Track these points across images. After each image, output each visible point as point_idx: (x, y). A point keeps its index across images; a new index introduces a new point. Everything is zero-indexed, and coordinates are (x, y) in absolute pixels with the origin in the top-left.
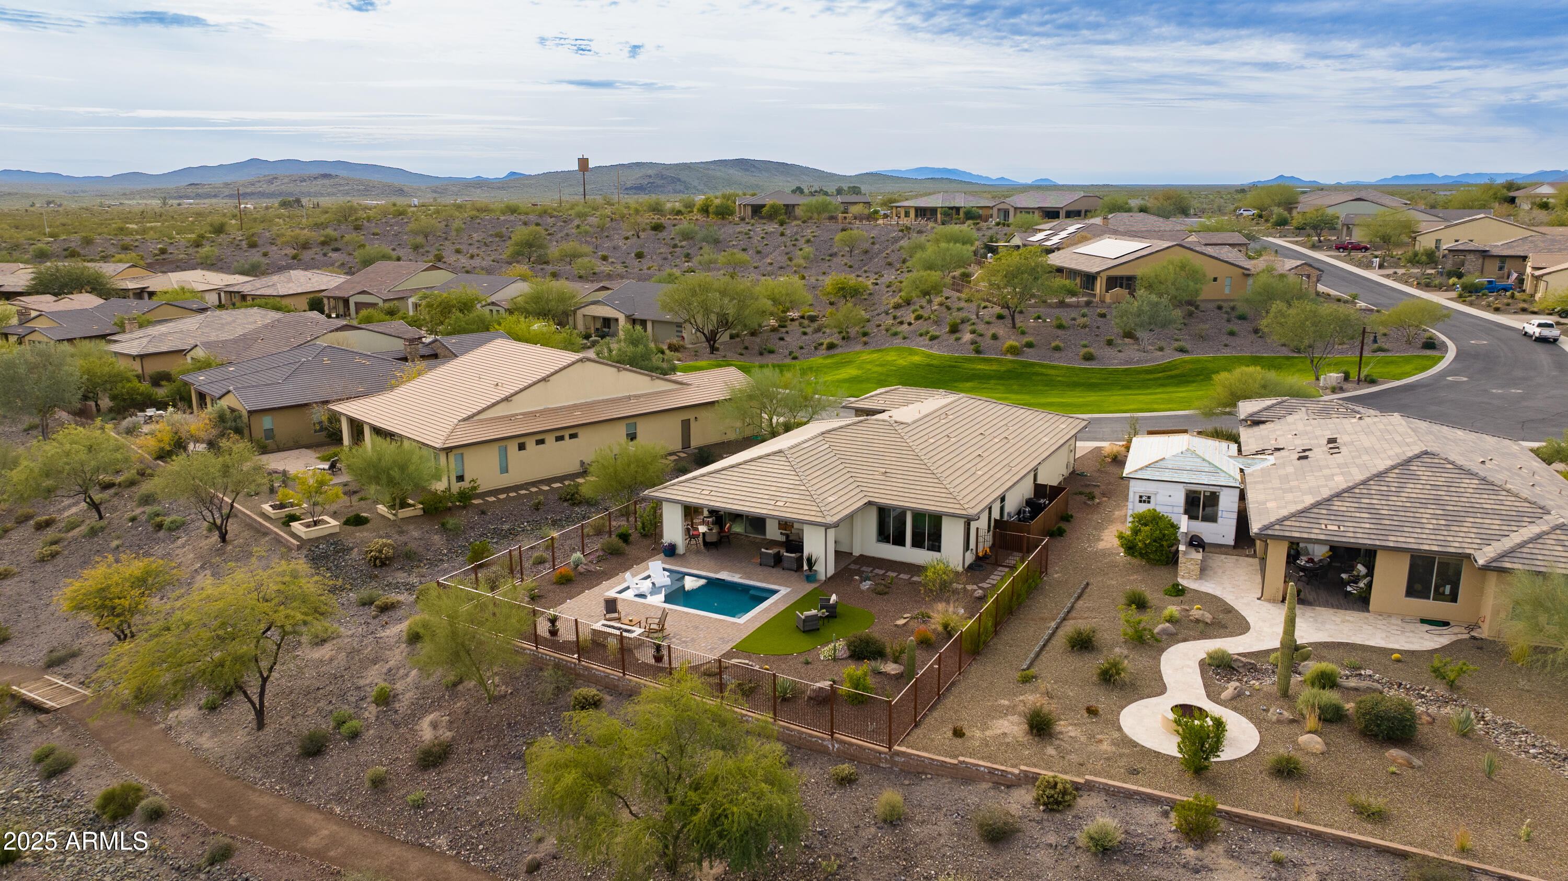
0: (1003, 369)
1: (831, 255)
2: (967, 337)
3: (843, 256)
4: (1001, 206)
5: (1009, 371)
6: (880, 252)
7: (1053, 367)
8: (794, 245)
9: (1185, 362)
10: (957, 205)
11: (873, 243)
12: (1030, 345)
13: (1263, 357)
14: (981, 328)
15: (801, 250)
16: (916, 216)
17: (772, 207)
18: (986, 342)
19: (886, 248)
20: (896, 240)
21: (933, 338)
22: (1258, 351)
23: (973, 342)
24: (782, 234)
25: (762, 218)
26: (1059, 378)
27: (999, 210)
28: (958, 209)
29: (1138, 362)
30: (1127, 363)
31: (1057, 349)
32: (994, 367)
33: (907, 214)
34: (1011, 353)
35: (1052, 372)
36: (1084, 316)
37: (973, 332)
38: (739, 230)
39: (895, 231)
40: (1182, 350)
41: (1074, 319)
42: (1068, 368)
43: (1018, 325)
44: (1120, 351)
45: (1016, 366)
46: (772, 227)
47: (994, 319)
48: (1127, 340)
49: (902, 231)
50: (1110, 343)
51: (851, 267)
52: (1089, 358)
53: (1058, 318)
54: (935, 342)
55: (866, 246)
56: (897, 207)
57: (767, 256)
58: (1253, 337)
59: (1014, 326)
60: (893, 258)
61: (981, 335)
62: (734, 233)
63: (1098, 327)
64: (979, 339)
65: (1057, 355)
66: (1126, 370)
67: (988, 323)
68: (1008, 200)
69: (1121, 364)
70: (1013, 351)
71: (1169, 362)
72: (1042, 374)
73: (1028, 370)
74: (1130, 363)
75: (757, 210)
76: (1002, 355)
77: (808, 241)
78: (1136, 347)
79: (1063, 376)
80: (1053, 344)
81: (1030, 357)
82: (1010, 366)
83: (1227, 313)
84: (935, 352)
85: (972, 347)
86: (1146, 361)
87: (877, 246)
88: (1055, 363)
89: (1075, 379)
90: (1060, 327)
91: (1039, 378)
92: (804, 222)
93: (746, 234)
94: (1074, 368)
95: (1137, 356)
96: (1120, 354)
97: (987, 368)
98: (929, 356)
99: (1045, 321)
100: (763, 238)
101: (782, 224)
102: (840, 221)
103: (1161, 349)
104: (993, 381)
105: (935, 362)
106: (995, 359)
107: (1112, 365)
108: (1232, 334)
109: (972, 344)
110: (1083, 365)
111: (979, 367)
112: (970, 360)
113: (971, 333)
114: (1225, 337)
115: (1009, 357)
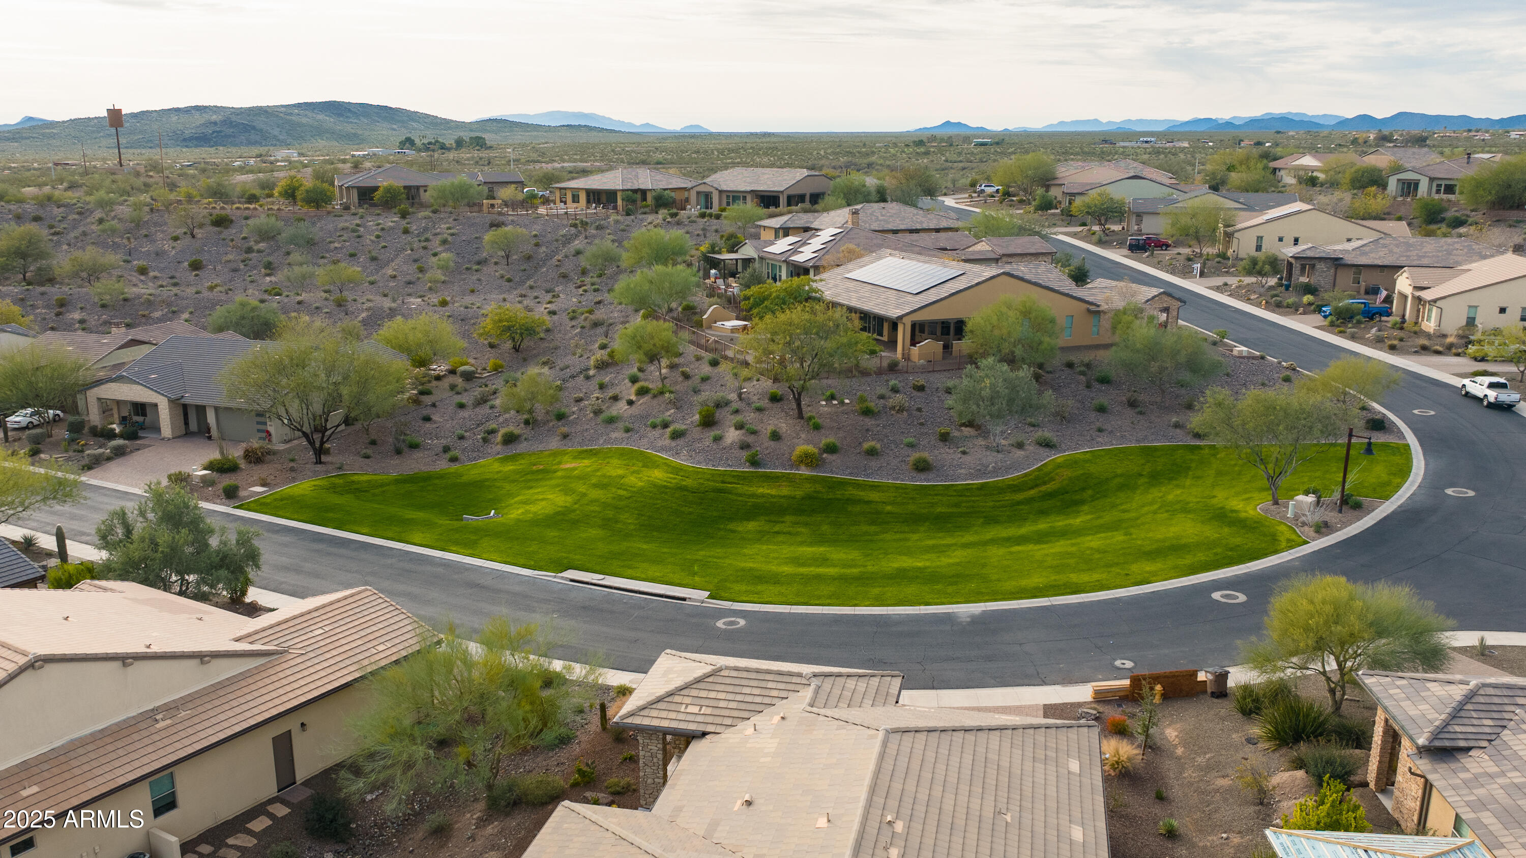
0: (799, 493)
1: (479, 263)
2: (732, 435)
3: (496, 263)
4: (702, 188)
5: (809, 497)
6: (549, 257)
7: (874, 487)
8: (425, 248)
9: (1059, 466)
10: (643, 187)
11: (537, 245)
12: (831, 449)
13: (1156, 449)
14: (749, 417)
15: (435, 255)
16: (588, 202)
17: (388, 190)
18: (764, 445)
19: (556, 252)
20: (568, 240)
21: (676, 435)
22: (1145, 439)
23: (744, 446)
24: (406, 231)
25: (375, 205)
26: (889, 508)
27: (698, 193)
28: (644, 193)
29: (996, 471)
30: (981, 473)
31: (872, 453)
32: (785, 491)
33: (576, 199)
34: (807, 465)
35: (874, 496)
36: (895, 390)
37: (739, 426)
38: (341, 225)
39: (565, 226)
40: (1047, 445)
41: (882, 397)
42: (897, 488)
43: (807, 411)
44: (964, 453)
45: (818, 487)
46: (391, 220)
47: (765, 403)
48: (967, 431)
49: (575, 226)
50: (944, 438)
51: (509, 280)
52: (922, 467)
53: (862, 400)
54: (681, 442)
55: (528, 248)
56: (561, 189)
57: (387, 264)
58: (1130, 412)
59: (800, 415)
60: (568, 267)
61: (754, 433)
62: (336, 230)
63: (919, 410)
64: (751, 439)
65: (874, 463)
66: (982, 487)
67: (759, 410)
68: (707, 180)
69: (971, 476)
70: (808, 460)
71: (1039, 469)
72: (859, 501)
73: (839, 494)
74: (985, 474)
75: (366, 194)
76: (792, 467)
77: (444, 242)
78: (981, 442)
79: (893, 503)
80: (866, 446)
81: (837, 470)
82: (808, 488)
83: (1082, 373)
84: (682, 461)
85: (745, 454)
86: (1008, 469)
87: (543, 249)
88: (876, 480)
90: (867, 412)
91: (857, 508)
92: (434, 212)
93: (354, 231)
94: (905, 488)
95: (991, 459)
96: (966, 458)
97: (773, 492)
98: (676, 470)
99: (842, 403)
100: (378, 237)
101: (404, 215)
102: (485, 208)
103: (1020, 446)
104: (788, 518)
105: (688, 482)
106: (784, 476)
107: (959, 478)
108: (1101, 409)
109: (742, 448)
110: (921, 481)
111: (761, 490)
112: (745, 478)
113: (736, 429)
114: (1093, 415)
115: (804, 471)
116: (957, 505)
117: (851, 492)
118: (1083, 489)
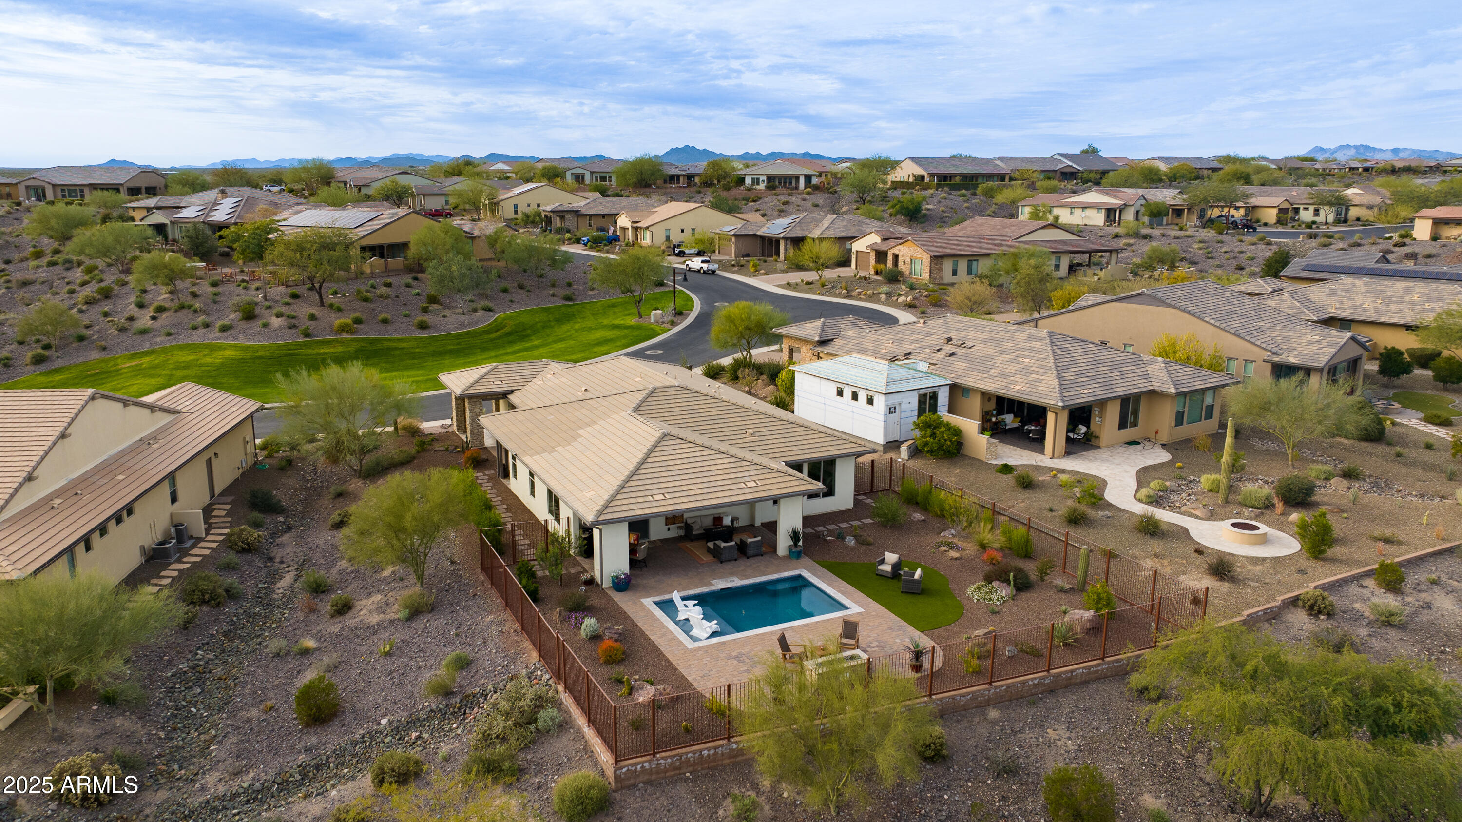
0: (351, 349)
2: (276, 322)
5: (362, 350)
7: (400, 340)
9: (504, 320)
12: (358, 321)
14: (283, 309)
18: (307, 324)
21: (224, 329)
22: (540, 303)
23: (292, 326)
26: (417, 350)
29: (470, 324)
30: (462, 325)
31: (385, 321)
32: (340, 349)
34: (347, 332)
35: (404, 345)
37: (279, 315)
40: (489, 310)
41: (368, 291)
42: (416, 339)
44: (443, 317)
45: (363, 344)
47: (288, 300)
48: (436, 306)
50: (426, 310)
52: (423, 326)
53: (357, 293)
54: (233, 332)
58: (523, 291)
59: (322, 304)
61: (293, 318)
63: (397, 297)
64: (294, 321)
65: (390, 328)
66: (468, 333)
67: (287, 304)
69: (457, 328)
70: (344, 329)
71: (495, 321)
72: (396, 349)
73: (379, 346)
74: (465, 327)
76: (336, 335)
79: (418, 347)
80: (382, 316)
81: (370, 332)
82: (356, 345)
84: (242, 341)
85: (295, 331)
86: (477, 322)
88: (399, 336)
89: (431, 348)
90: (366, 300)
91: (397, 352)
94: (421, 338)
95: (463, 319)
96: (446, 320)
97: (332, 350)
98: (246, 348)
99: (345, 296)
103: (474, 311)
106: (334, 340)
107: (450, 330)
108: (505, 291)
109: (290, 328)
110: (426, 334)
111: (322, 351)
112: (305, 345)
113: (277, 317)
114: (502, 294)
115: (345, 336)
116: (458, 344)
117: (386, 344)
118: (525, 330)
